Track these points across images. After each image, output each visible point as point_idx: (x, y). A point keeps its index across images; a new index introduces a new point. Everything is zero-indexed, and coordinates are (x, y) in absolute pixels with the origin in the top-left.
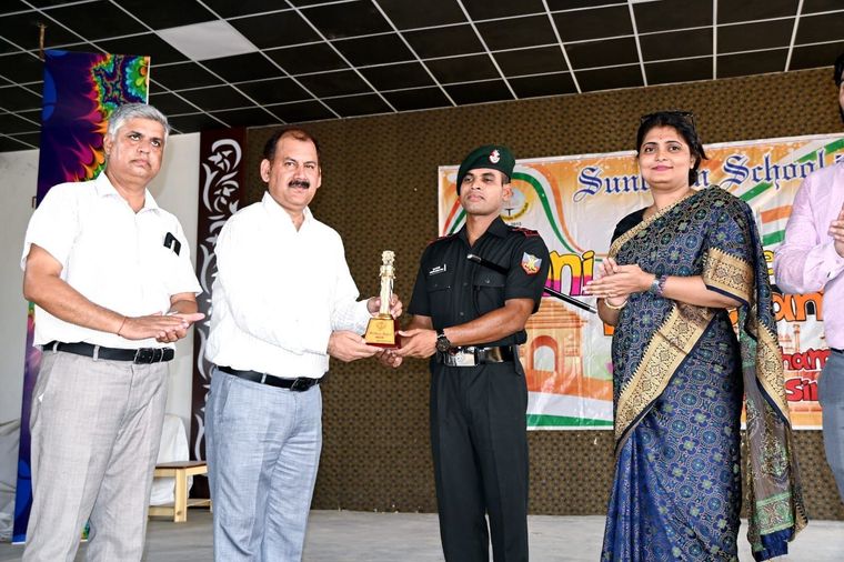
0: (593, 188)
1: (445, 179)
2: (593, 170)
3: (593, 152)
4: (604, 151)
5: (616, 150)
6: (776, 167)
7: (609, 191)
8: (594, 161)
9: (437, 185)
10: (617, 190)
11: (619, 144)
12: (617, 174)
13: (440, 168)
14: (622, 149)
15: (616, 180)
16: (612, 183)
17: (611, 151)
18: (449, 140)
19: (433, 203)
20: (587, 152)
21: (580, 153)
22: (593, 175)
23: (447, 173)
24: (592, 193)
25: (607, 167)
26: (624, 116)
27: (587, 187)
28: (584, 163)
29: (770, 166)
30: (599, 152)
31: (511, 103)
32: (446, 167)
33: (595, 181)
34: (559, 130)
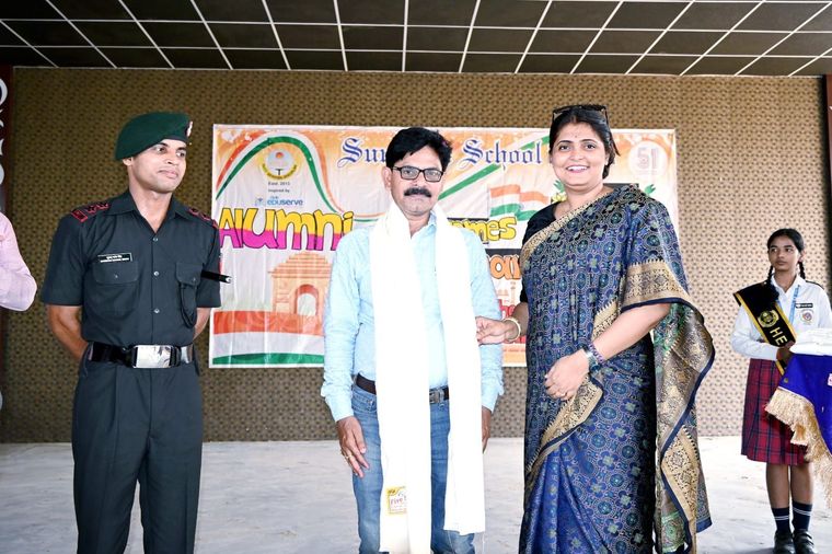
0: (354, 157)
1: (219, 136)
2: (355, 141)
3: (355, 125)
4: (365, 125)
5: (375, 125)
6: (504, 152)
7: (368, 160)
8: (355, 133)
9: (212, 141)
10: (375, 160)
11: (378, 120)
12: (377, 146)
13: (215, 125)
14: (381, 125)
15: (374, 151)
16: (371, 153)
17: (371, 125)
18: (224, 101)
19: (207, 158)
20: (350, 124)
21: (345, 124)
22: (355, 145)
23: (221, 131)
24: (354, 161)
25: (367, 139)
26: (384, 96)
27: (349, 155)
28: (347, 134)
29: (500, 150)
30: (361, 125)
31: (284, 73)
32: (220, 126)
33: (356, 151)
34: (327, 102)
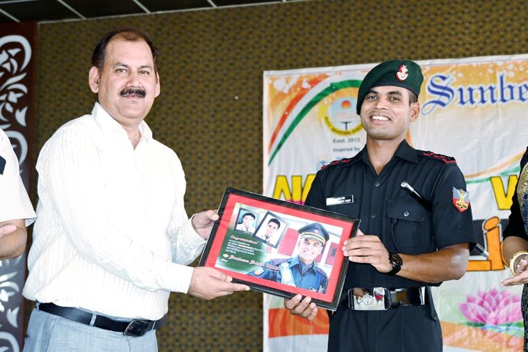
0: (444, 99)
1: (271, 86)
2: (444, 78)
3: (443, 57)
4: (457, 56)
5: (471, 55)
7: (462, 102)
8: (444, 68)
9: (262, 93)
10: (472, 102)
11: (474, 49)
12: (473, 83)
13: (265, 73)
14: (478, 55)
15: (471, 90)
16: (466, 93)
17: (465, 56)
18: (276, 41)
19: (256, 114)
20: (437, 57)
21: (430, 58)
22: (443, 84)
23: (273, 79)
24: (443, 105)
25: (460, 75)
26: (481, 16)
27: (437, 97)
28: (433, 70)
30: (451, 57)
32: (272, 73)
33: (445, 91)
34: (405, 32)
